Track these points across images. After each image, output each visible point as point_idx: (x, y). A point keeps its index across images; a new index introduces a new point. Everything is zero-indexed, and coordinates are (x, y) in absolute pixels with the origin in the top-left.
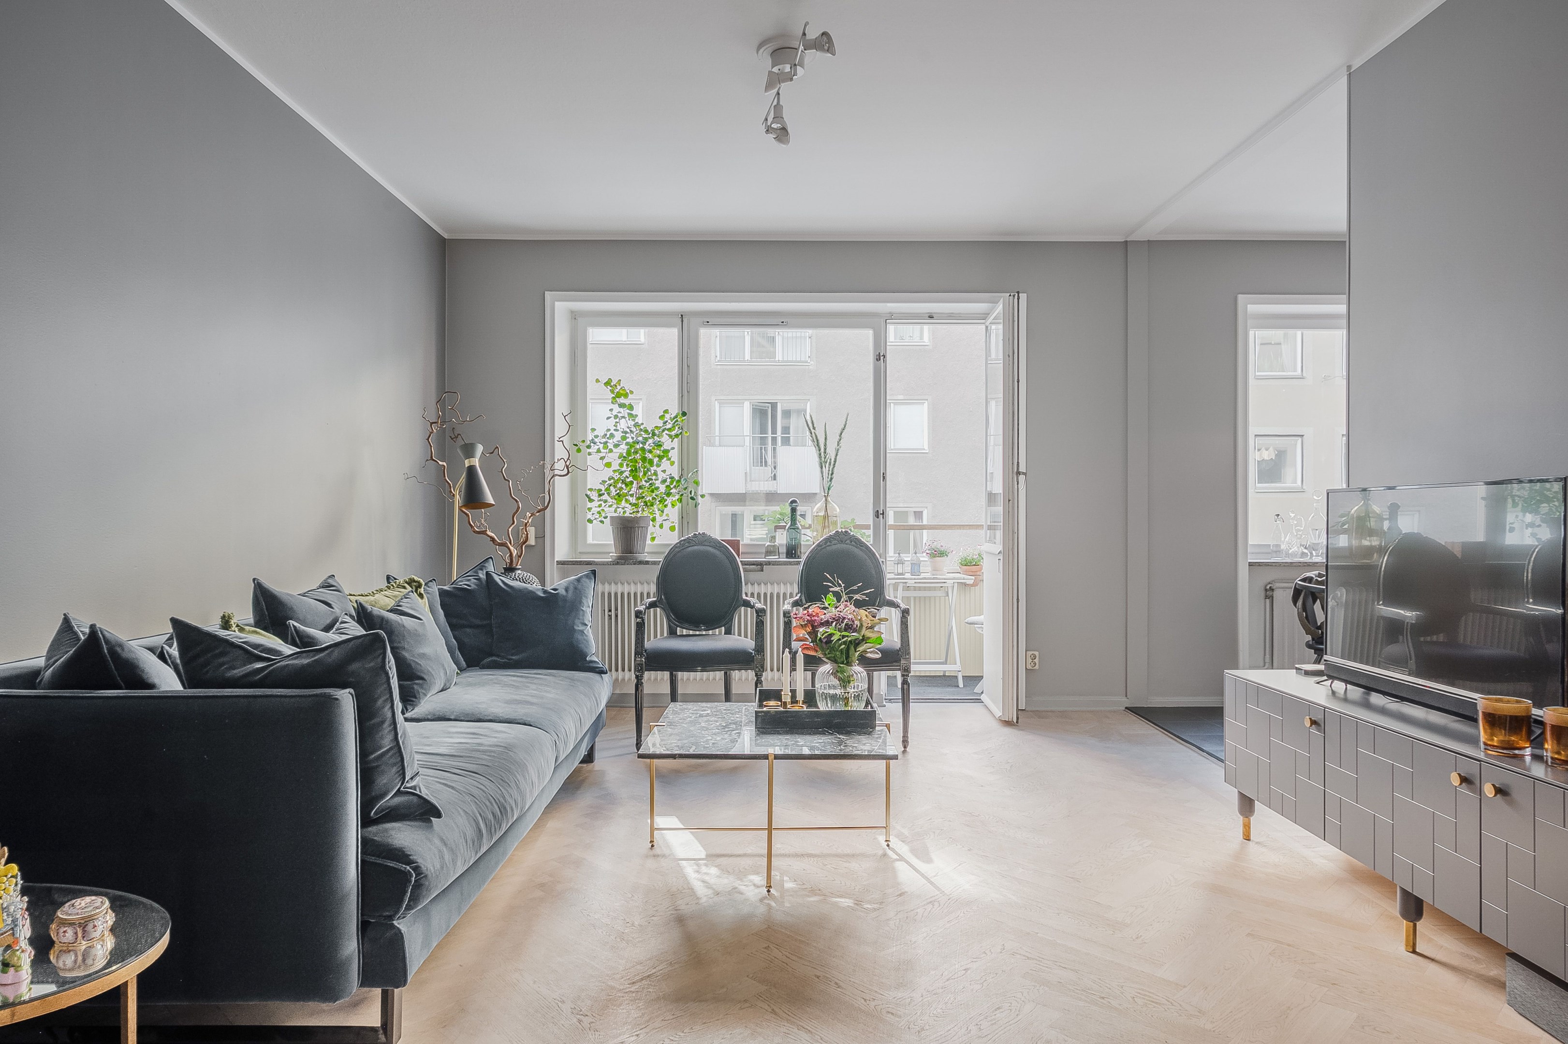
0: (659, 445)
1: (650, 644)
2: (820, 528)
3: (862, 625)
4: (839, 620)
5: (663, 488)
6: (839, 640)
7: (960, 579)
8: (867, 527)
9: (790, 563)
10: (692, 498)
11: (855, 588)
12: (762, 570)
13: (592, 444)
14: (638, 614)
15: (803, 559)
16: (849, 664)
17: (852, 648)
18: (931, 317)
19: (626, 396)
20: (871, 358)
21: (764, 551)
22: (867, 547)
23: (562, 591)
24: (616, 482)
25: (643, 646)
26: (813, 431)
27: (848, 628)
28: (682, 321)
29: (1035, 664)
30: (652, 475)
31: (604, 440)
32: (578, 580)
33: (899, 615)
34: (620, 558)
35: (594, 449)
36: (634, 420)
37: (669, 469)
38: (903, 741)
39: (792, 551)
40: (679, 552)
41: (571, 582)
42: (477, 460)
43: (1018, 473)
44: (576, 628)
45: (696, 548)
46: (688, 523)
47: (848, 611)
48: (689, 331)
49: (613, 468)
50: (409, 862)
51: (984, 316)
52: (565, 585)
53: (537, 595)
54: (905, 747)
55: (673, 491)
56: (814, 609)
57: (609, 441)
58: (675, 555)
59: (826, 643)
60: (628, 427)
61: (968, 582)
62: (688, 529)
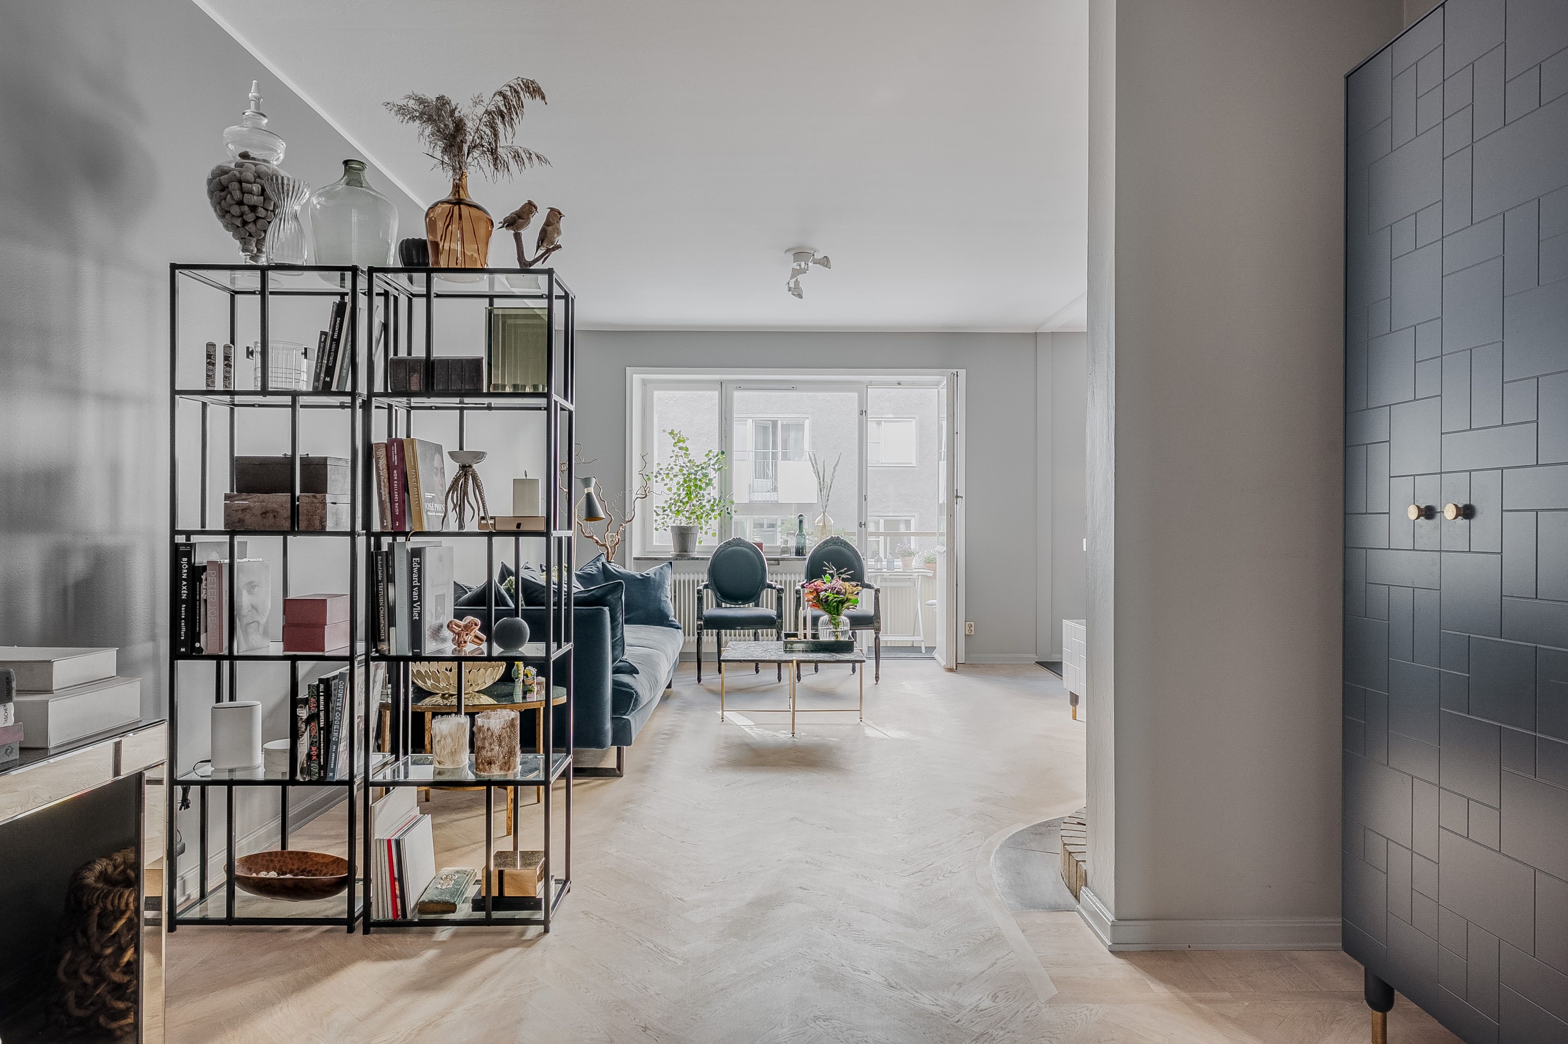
0: (705, 475)
1: (706, 612)
2: (819, 534)
3: (846, 592)
4: (833, 589)
5: (708, 507)
6: (832, 600)
7: (923, 572)
8: (853, 534)
9: (799, 560)
10: (728, 513)
11: (843, 571)
12: (779, 564)
13: (658, 475)
14: (699, 592)
15: (808, 556)
16: (838, 615)
17: (840, 605)
18: (899, 384)
19: (684, 441)
20: (856, 414)
21: (780, 551)
22: (852, 548)
23: (652, 575)
24: (676, 502)
25: (702, 613)
26: (815, 466)
27: (838, 593)
28: (722, 386)
29: (971, 631)
30: (700, 497)
31: (667, 472)
32: (661, 568)
33: (873, 593)
34: (678, 555)
35: (660, 477)
36: (688, 458)
37: (713, 492)
38: (876, 677)
39: (800, 552)
40: (723, 551)
41: (657, 570)
42: (592, 489)
43: (957, 497)
44: (662, 599)
45: (734, 548)
46: (725, 530)
47: (838, 583)
48: (726, 393)
49: (673, 492)
50: (633, 689)
51: (937, 384)
52: (654, 571)
53: (636, 577)
54: (877, 681)
55: (715, 508)
56: (818, 582)
57: (670, 472)
58: (720, 553)
59: (825, 602)
60: (684, 463)
61: (929, 575)
62: (725, 534)
